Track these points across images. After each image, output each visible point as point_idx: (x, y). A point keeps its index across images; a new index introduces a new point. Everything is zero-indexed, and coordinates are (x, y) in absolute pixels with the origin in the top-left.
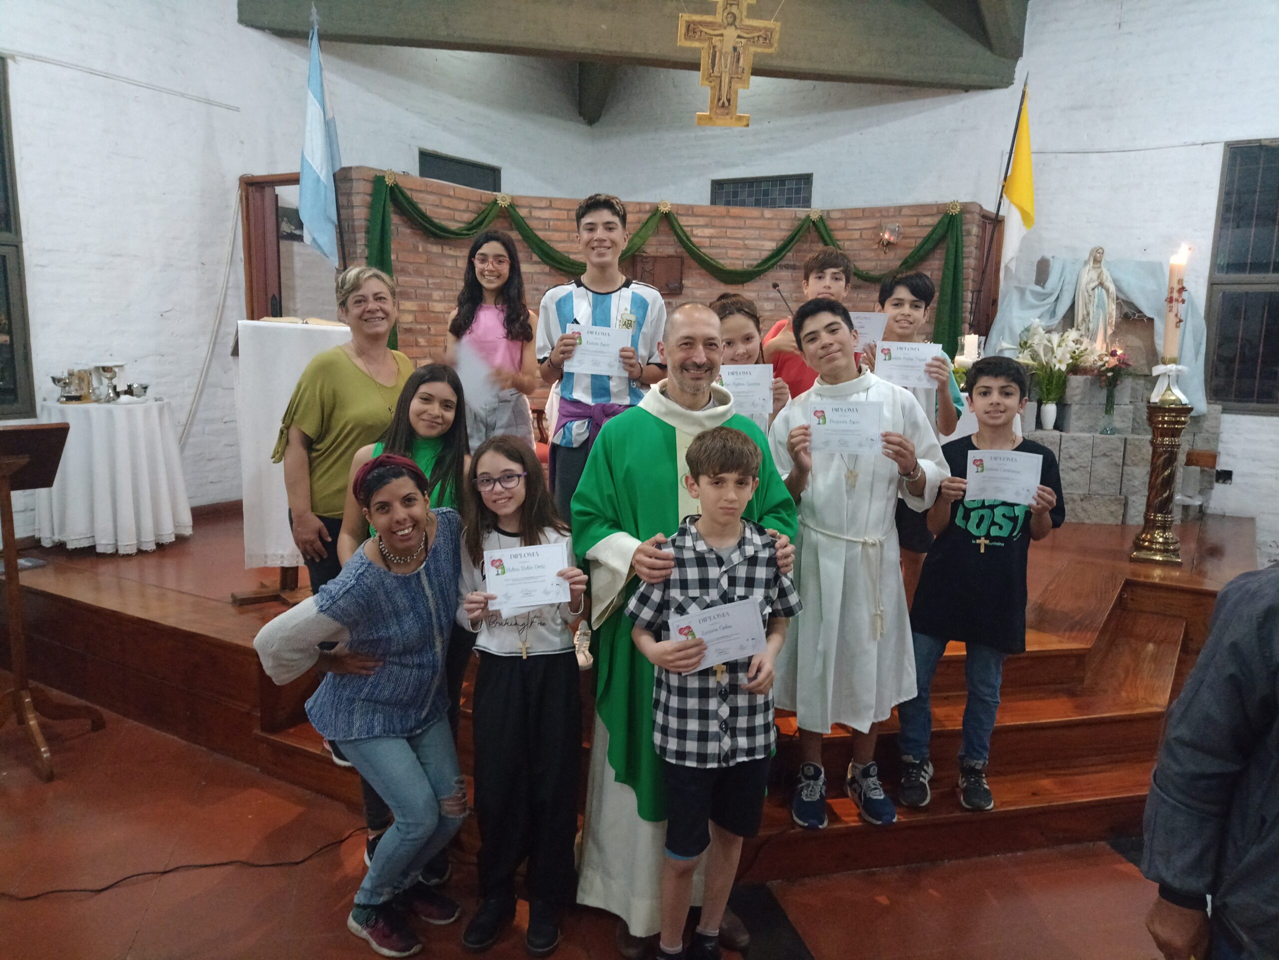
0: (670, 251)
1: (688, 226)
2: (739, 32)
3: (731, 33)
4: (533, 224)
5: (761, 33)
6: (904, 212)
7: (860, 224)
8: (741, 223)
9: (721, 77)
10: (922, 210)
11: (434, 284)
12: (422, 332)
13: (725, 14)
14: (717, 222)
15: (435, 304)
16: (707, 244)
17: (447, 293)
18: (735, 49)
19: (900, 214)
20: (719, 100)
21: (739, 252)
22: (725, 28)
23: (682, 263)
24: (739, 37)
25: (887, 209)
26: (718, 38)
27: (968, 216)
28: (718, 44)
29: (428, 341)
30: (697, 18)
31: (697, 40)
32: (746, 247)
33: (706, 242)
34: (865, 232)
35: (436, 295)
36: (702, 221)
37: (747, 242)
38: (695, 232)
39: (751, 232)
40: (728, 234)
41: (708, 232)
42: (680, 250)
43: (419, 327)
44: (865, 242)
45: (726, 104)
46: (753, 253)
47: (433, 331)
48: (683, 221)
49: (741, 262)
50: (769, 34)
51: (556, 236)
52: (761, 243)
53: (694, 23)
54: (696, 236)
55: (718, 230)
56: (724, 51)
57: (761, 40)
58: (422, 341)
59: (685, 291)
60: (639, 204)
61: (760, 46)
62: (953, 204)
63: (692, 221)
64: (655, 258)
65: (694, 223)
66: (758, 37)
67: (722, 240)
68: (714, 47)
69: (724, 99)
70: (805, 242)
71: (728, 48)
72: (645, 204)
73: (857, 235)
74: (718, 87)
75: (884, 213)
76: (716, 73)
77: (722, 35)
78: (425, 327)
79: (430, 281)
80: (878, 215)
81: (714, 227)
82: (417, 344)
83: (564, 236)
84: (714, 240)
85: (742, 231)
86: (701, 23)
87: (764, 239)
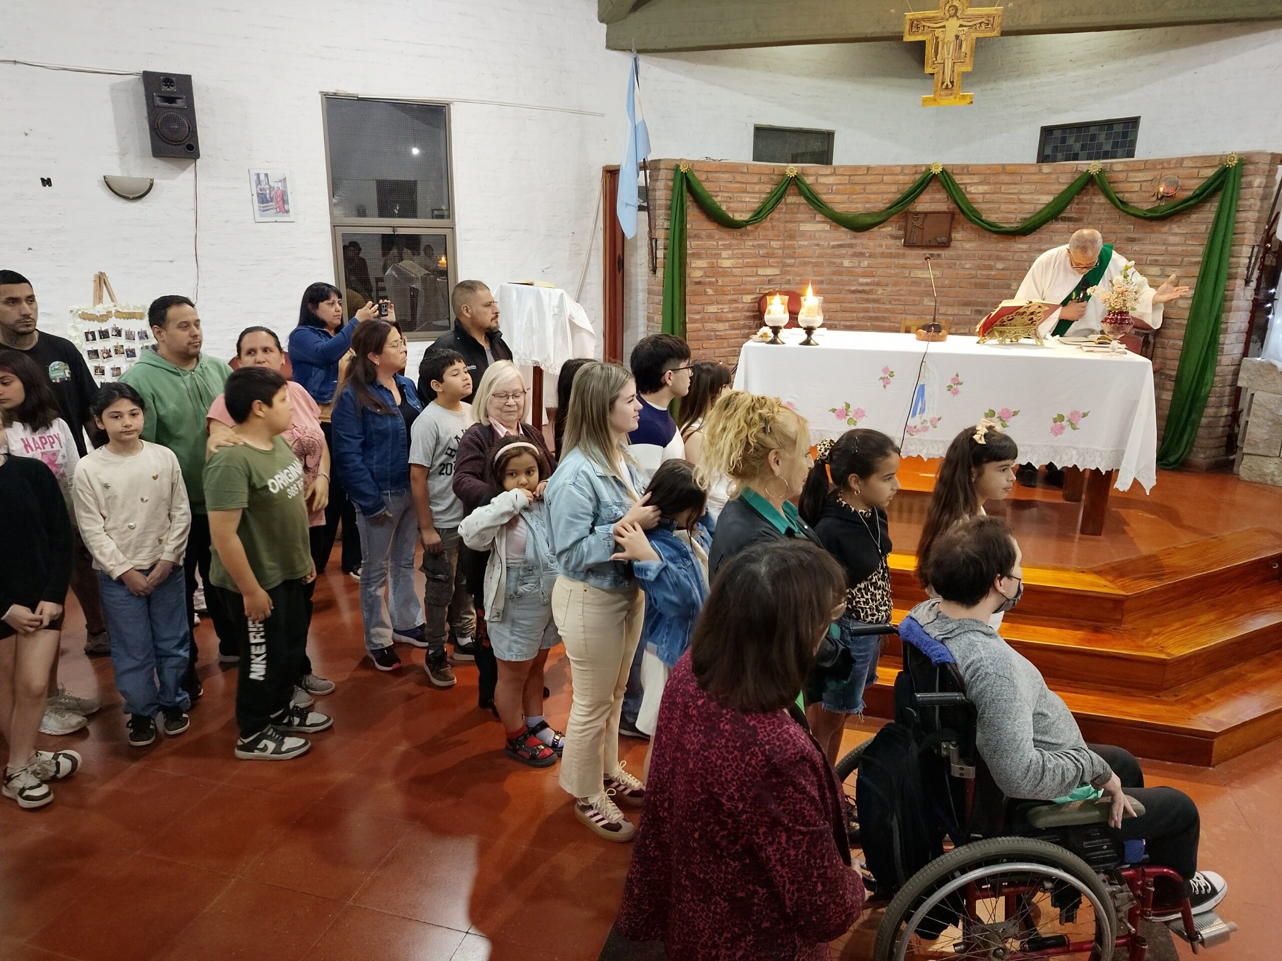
0: (943, 207)
1: (962, 184)
2: (961, 22)
3: (953, 25)
4: (818, 189)
5: (983, 20)
6: (1185, 164)
7: (1141, 176)
8: (1017, 178)
9: (944, 63)
10: (1205, 160)
11: (723, 245)
12: (710, 283)
13: (947, 8)
14: (993, 179)
15: (724, 261)
16: (981, 200)
17: (735, 251)
18: (957, 37)
19: (1181, 166)
20: (943, 83)
21: (1013, 206)
22: (947, 20)
23: (953, 218)
24: (961, 26)
25: (1169, 161)
26: (940, 30)
27: (1251, 167)
28: (941, 36)
29: (716, 291)
30: (919, 14)
31: (921, 34)
32: (1021, 202)
33: (980, 198)
34: (1144, 184)
35: (725, 254)
36: (976, 179)
37: (1022, 197)
38: (969, 189)
39: (1026, 187)
40: (1003, 190)
41: (981, 189)
42: (953, 206)
43: (708, 280)
44: (1144, 195)
45: (950, 86)
46: (1027, 206)
47: (720, 283)
48: (958, 179)
49: (1014, 216)
50: (991, 19)
51: (838, 198)
52: (1036, 197)
53: (917, 20)
54: (970, 193)
55: (993, 187)
56: (946, 40)
57: (983, 25)
58: (710, 291)
59: (953, 244)
60: (916, 166)
61: (983, 31)
62: (1230, 157)
63: (966, 179)
64: (926, 214)
65: (968, 181)
66: (980, 23)
67: (994, 196)
68: (937, 38)
69: (948, 82)
70: (1087, 194)
71: (950, 36)
72: (921, 166)
73: (1137, 187)
74: (941, 72)
75: (1165, 165)
76: (939, 61)
77: (944, 27)
78: (714, 280)
79: (720, 243)
80: (1159, 167)
81: (988, 183)
82: (706, 293)
83: (845, 198)
84: (987, 196)
85: (1017, 186)
86: (924, 19)
87: (1042, 193)
